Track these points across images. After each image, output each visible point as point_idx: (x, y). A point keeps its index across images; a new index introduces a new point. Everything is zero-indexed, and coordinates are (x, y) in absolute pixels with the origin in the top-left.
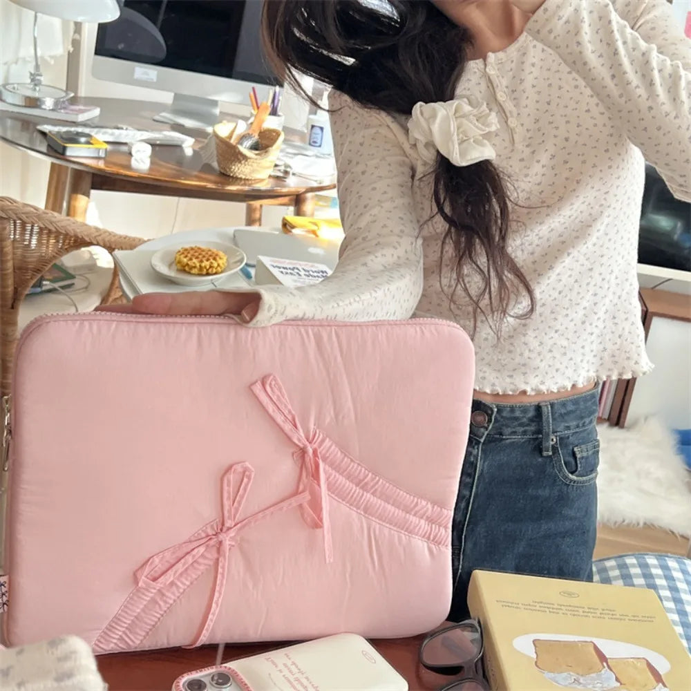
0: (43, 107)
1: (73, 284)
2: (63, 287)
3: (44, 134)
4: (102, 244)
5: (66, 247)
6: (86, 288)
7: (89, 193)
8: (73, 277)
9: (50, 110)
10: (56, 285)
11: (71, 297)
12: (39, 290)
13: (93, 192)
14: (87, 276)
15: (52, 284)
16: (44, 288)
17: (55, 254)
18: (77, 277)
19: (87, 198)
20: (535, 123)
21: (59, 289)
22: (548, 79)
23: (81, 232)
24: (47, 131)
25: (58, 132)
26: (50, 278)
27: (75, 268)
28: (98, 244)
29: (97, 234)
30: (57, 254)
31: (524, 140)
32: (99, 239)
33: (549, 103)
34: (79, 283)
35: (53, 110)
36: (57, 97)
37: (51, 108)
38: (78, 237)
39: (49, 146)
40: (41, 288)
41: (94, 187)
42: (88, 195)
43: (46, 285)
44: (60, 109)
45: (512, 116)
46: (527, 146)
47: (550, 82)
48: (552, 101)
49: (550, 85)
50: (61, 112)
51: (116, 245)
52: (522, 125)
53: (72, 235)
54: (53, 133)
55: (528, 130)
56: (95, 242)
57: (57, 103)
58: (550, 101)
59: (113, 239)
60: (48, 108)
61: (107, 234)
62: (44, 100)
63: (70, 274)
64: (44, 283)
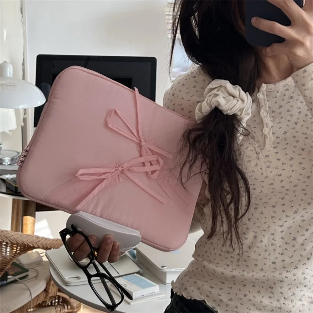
0: (4, 163)
1: (28, 275)
2: (21, 279)
3: (4, 180)
4: (41, 247)
5: (18, 252)
6: (36, 277)
7: (35, 214)
8: (27, 271)
9: (8, 165)
10: (17, 278)
11: (26, 284)
12: (5, 282)
13: (37, 213)
14: (36, 268)
15: (13, 277)
16: (9, 281)
17: (12, 257)
18: (29, 270)
19: (33, 218)
20: (284, 134)
21: (18, 280)
22: (300, 108)
23: (26, 241)
24: (5, 178)
25: (12, 179)
26: (13, 273)
27: (28, 265)
28: (39, 247)
29: (37, 241)
30: (13, 257)
31: (273, 143)
32: (39, 243)
33: (296, 123)
34: (31, 274)
35: (10, 165)
36: (12, 156)
37: (9, 163)
38: (25, 244)
39: (7, 188)
40: (7, 281)
41: (37, 210)
42: (34, 216)
43: (9, 278)
44: (15, 163)
45: (267, 127)
46: (274, 148)
47: (300, 110)
48: (299, 123)
49: (300, 112)
50: (15, 165)
51: (50, 246)
52: (273, 134)
53: (21, 243)
54: (9, 179)
55: (277, 137)
56: (36, 246)
57: (12, 160)
58: (297, 122)
59: (49, 242)
60: (7, 164)
61: (44, 239)
62: (4, 159)
63: (25, 269)
64: (9, 277)
